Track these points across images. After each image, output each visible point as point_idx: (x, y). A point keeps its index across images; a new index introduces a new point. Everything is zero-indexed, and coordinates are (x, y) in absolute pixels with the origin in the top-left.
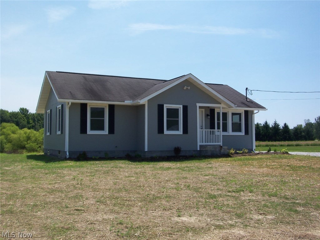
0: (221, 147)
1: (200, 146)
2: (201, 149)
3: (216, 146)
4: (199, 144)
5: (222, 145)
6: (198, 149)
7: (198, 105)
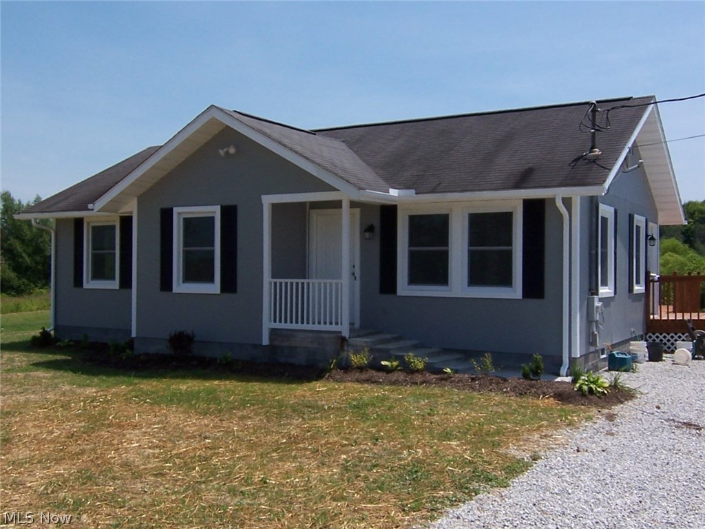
0: (343, 339)
1: (273, 332)
2: (276, 343)
3: (325, 335)
4: (267, 324)
5: (346, 334)
6: (266, 342)
7: (268, 200)
